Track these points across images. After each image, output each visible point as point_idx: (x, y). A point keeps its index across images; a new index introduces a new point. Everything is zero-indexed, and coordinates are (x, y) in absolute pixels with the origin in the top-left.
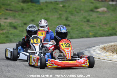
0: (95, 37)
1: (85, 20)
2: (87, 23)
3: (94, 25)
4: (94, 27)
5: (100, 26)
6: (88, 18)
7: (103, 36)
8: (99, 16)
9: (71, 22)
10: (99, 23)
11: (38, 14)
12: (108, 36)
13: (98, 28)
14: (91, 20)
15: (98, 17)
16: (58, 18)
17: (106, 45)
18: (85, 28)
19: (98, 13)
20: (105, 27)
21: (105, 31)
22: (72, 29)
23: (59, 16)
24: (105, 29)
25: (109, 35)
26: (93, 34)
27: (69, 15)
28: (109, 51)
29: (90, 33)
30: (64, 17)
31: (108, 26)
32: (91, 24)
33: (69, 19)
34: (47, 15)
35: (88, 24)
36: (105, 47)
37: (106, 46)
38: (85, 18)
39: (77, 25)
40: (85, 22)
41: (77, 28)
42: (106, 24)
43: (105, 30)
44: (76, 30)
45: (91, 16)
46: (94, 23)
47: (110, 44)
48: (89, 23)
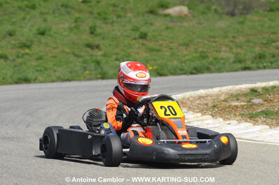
0: (161, 75)
1: (137, 35)
2: (141, 41)
3: (157, 47)
4: (158, 51)
5: (171, 49)
6: (144, 29)
7: (180, 74)
8: (170, 25)
9: (103, 39)
10: (171, 43)
11: (24, 19)
12: (192, 73)
13: (168, 54)
14: (149, 34)
15: (167, 28)
16: (71, 29)
17: (188, 94)
18: (137, 53)
19: (168, 18)
20: (185, 52)
21: (184, 62)
22: (104, 55)
23: (73, 25)
24: (184, 56)
25: (194, 71)
26: (155, 67)
27: (99, 23)
28: (193, 110)
29: (148, 65)
30: (85, 28)
31: (192, 48)
32: (152, 45)
33: (98, 31)
34: (45, 20)
35: (143, 44)
36: (183, 99)
37: (187, 98)
38: (135, 29)
39: (117, 46)
40: (135, 39)
41: (116, 54)
42: (186, 45)
43: (183, 59)
44: (114, 57)
45: (151, 24)
46: (158, 41)
47: (196, 92)
48: (145, 42)
